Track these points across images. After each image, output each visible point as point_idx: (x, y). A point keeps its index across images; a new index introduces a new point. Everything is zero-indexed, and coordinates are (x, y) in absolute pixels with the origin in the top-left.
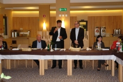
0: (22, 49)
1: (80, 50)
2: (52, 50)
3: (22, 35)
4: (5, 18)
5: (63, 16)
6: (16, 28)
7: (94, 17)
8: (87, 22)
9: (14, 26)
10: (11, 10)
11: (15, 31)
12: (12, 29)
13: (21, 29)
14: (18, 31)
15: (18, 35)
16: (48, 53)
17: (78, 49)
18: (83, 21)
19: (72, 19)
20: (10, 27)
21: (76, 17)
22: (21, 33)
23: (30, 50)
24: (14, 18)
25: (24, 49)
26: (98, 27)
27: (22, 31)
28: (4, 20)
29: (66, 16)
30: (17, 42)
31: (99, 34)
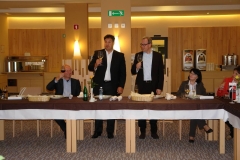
0: (29, 96)
1: (153, 100)
2: (92, 100)
3: (29, 67)
5: (117, 26)
6: (16, 53)
7: (182, 29)
8: (166, 39)
9: (10, 48)
10: (4, 15)
11: (13, 59)
12: (7, 54)
13: (27, 54)
14: (20, 60)
15: (20, 67)
16: (84, 105)
17: (147, 97)
18: (157, 37)
19: (136, 33)
20: (3, 50)
21: (143, 30)
22: (28, 64)
23: (45, 98)
24: (11, 31)
25: (33, 98)
26: (189, 51)
27: (29, 59)
29: (123, 26)
30: (19, 82)
31: (191, 65)
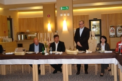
4: (10, 19)
5: (65, 15)
6: (22, 30)
8: (100, 20)
9: (20, 28)
10: (16, 11)
11: (21, 33)
12: (18, 31)
15: (26, 38)
18: (95, 20)
20: (16, 29)
24: (20, 19)
26: (113, 26)
28: (9, 22)
29: (68, 15)
30: (23, 46)
31: (114, 34)
